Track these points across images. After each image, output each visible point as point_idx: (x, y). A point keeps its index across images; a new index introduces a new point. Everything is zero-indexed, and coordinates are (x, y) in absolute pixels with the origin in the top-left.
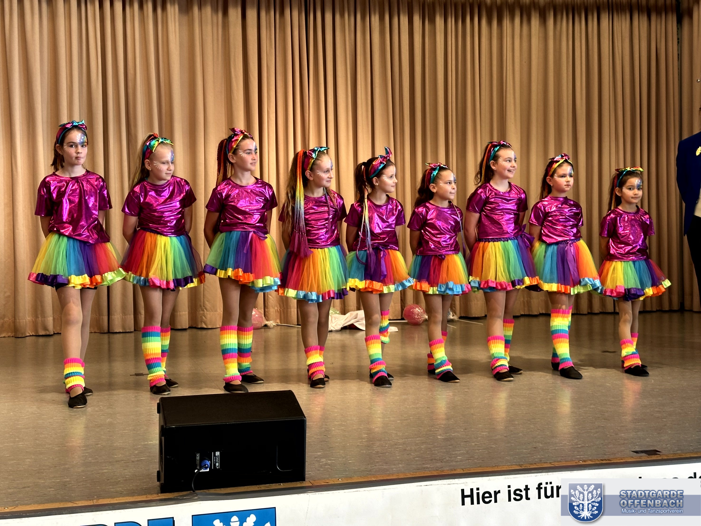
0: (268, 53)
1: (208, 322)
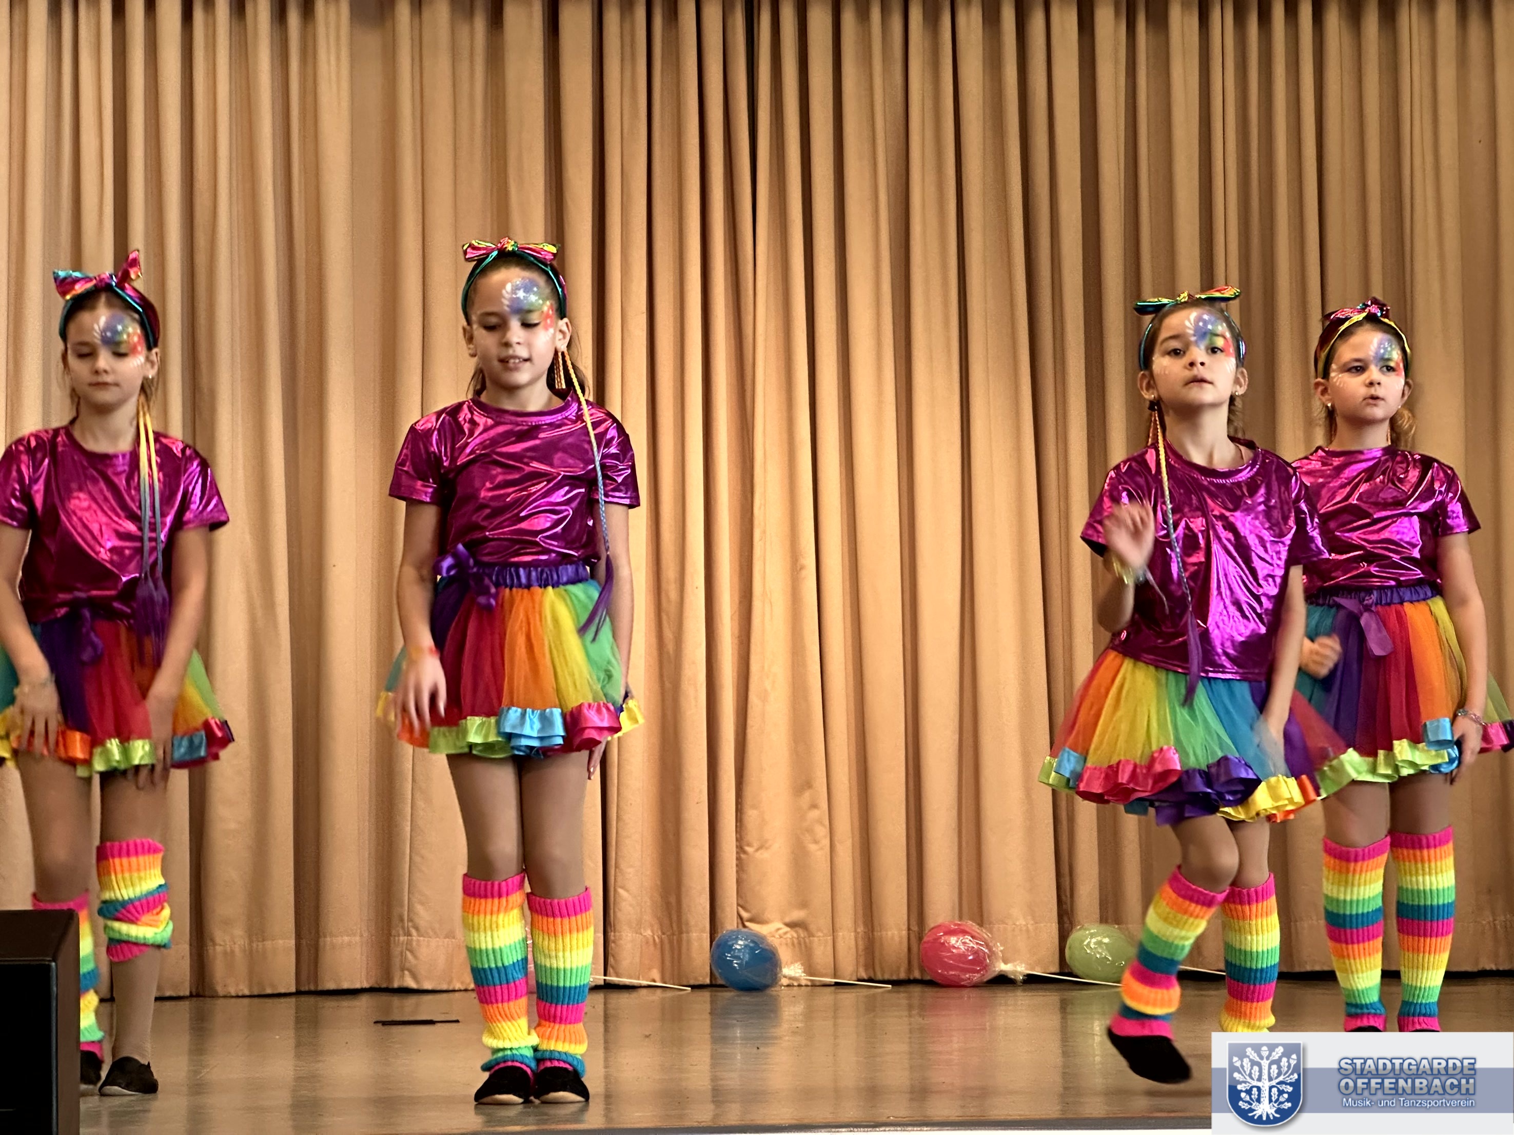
0: (625, 135)
1: (422, 971)
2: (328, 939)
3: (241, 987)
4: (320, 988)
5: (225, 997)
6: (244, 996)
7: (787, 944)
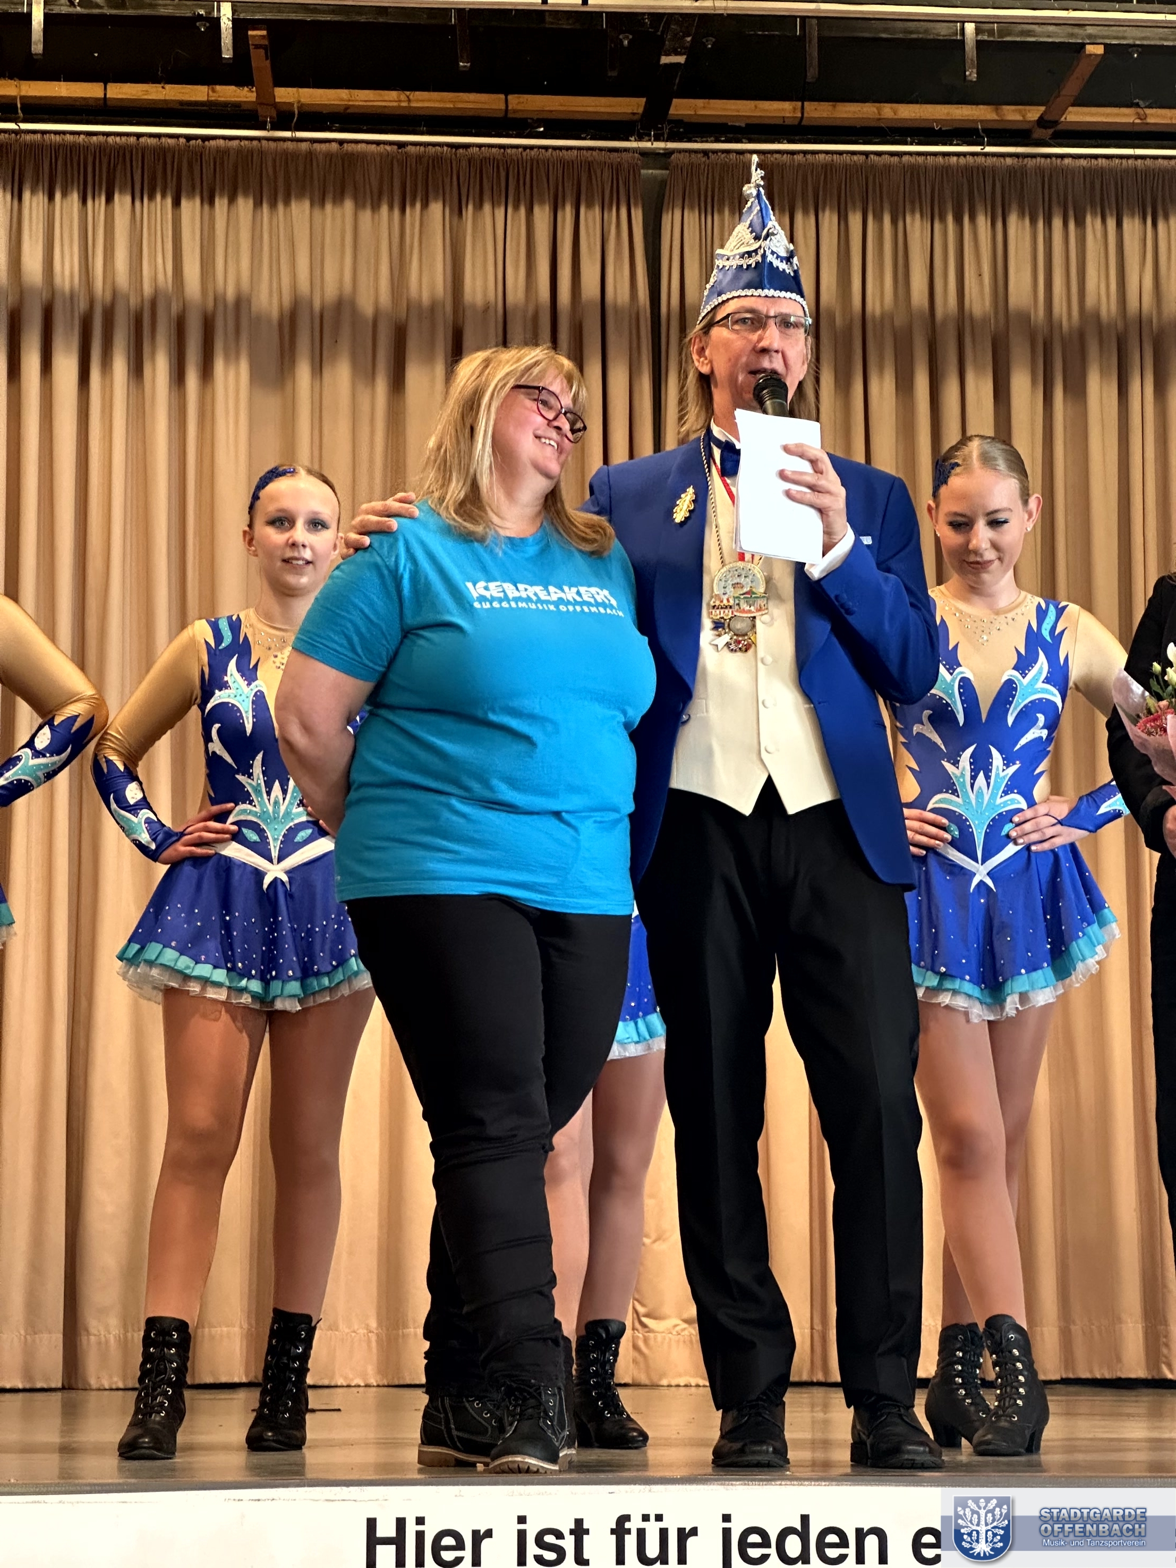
2: (207, 1330)
3: (115, 1379)
4: (197, 1382)
5: (99, 1390)
6: (118, 1389)
7: (684, 1342)
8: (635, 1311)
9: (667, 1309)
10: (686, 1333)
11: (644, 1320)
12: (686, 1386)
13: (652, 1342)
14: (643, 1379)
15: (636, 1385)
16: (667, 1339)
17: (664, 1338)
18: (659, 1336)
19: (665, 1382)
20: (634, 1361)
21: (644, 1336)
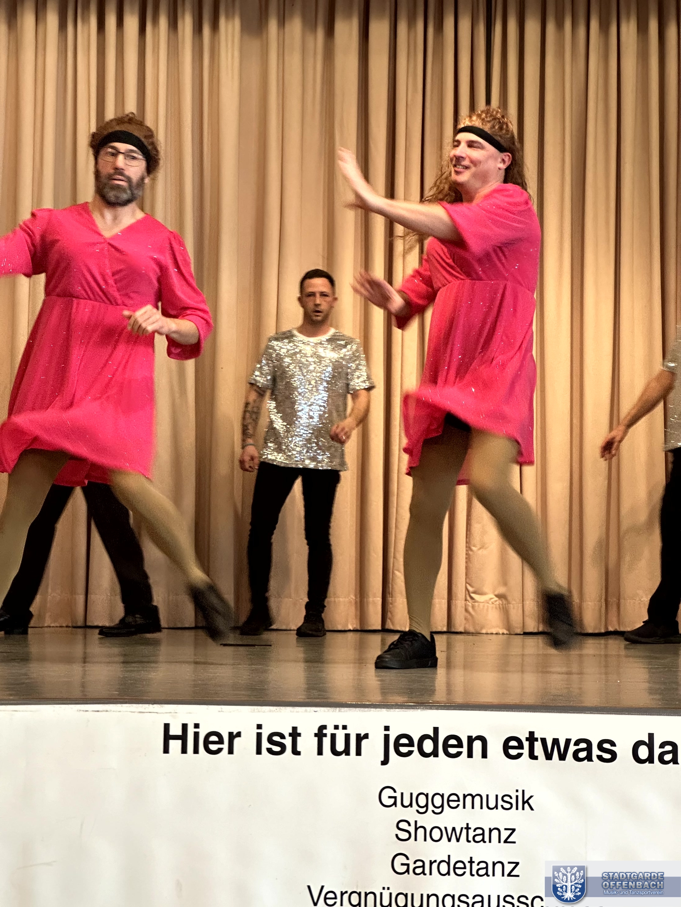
7: (496, 608)
8: (467, 589)
9: (486, 589)
10: (497, 603)
11: (473, 595)
12: (496, 634)
13: (476, 608)
14: (471, 630)
15: (466, 633)
16: (486, 607)
17: (484, 606)
18: (481, 604)
19: (484, 631)
20: (466, 619)
21: (472, 604)
